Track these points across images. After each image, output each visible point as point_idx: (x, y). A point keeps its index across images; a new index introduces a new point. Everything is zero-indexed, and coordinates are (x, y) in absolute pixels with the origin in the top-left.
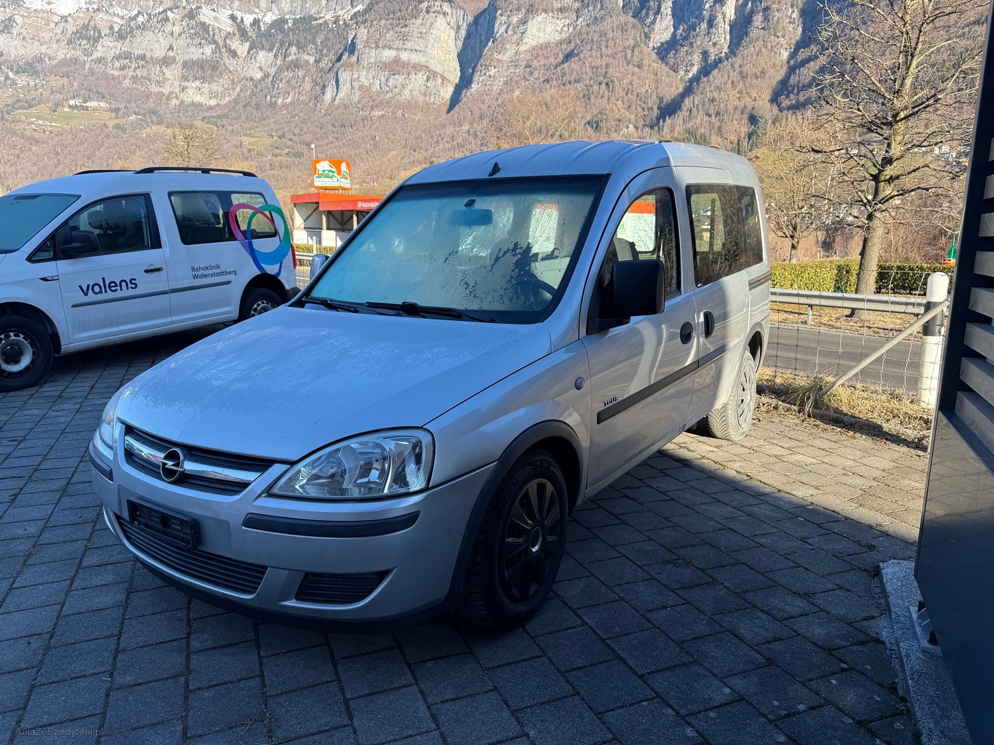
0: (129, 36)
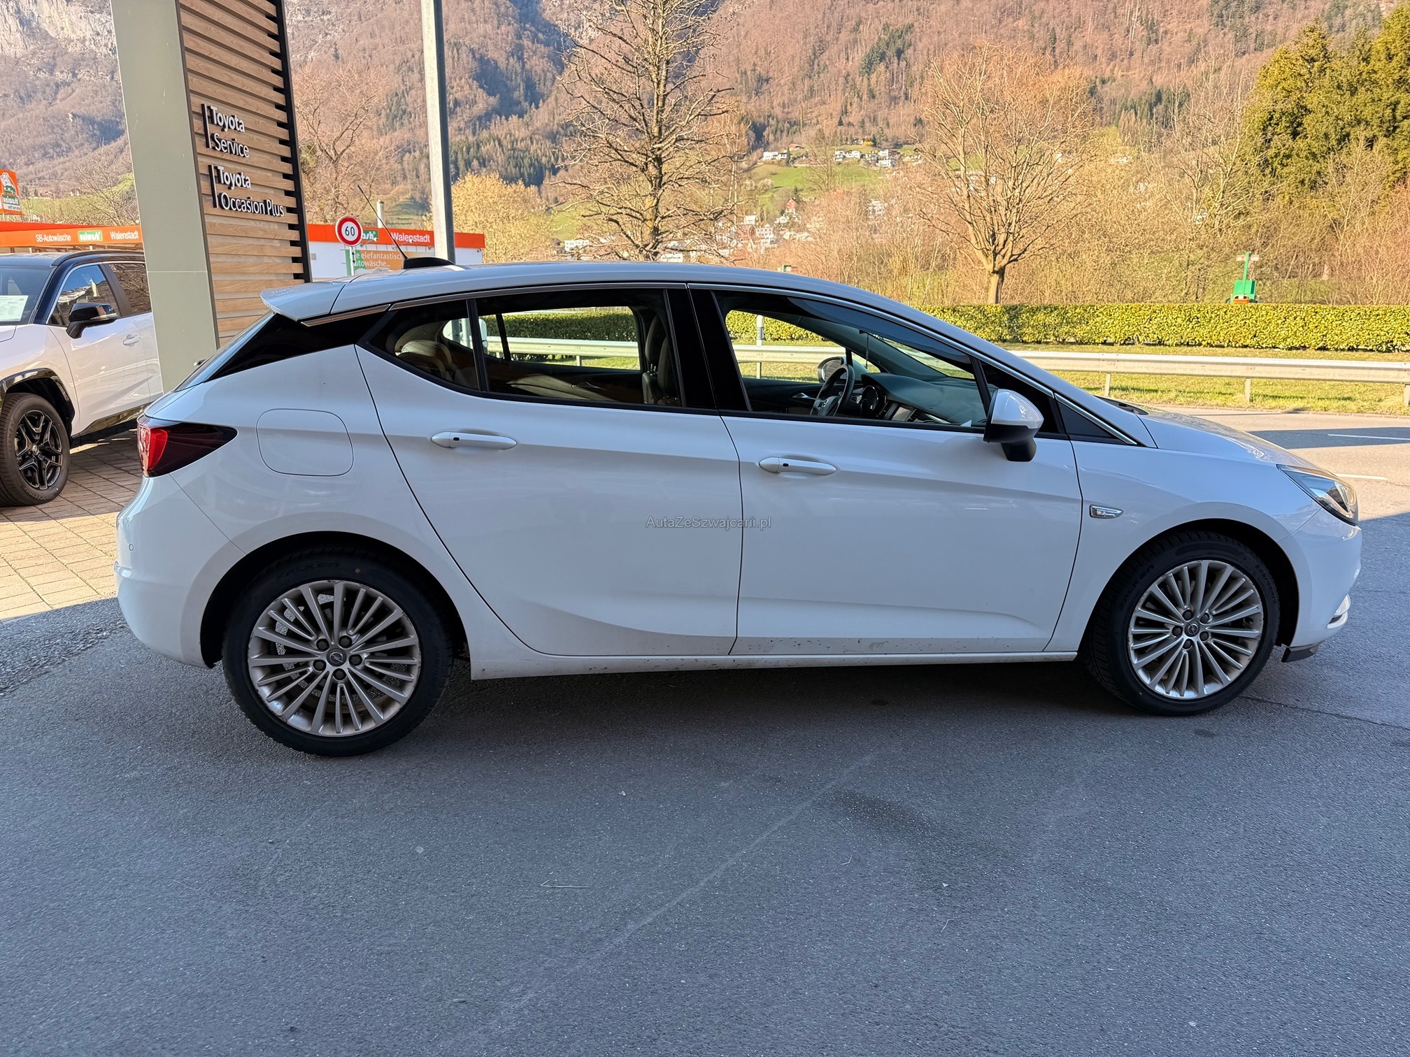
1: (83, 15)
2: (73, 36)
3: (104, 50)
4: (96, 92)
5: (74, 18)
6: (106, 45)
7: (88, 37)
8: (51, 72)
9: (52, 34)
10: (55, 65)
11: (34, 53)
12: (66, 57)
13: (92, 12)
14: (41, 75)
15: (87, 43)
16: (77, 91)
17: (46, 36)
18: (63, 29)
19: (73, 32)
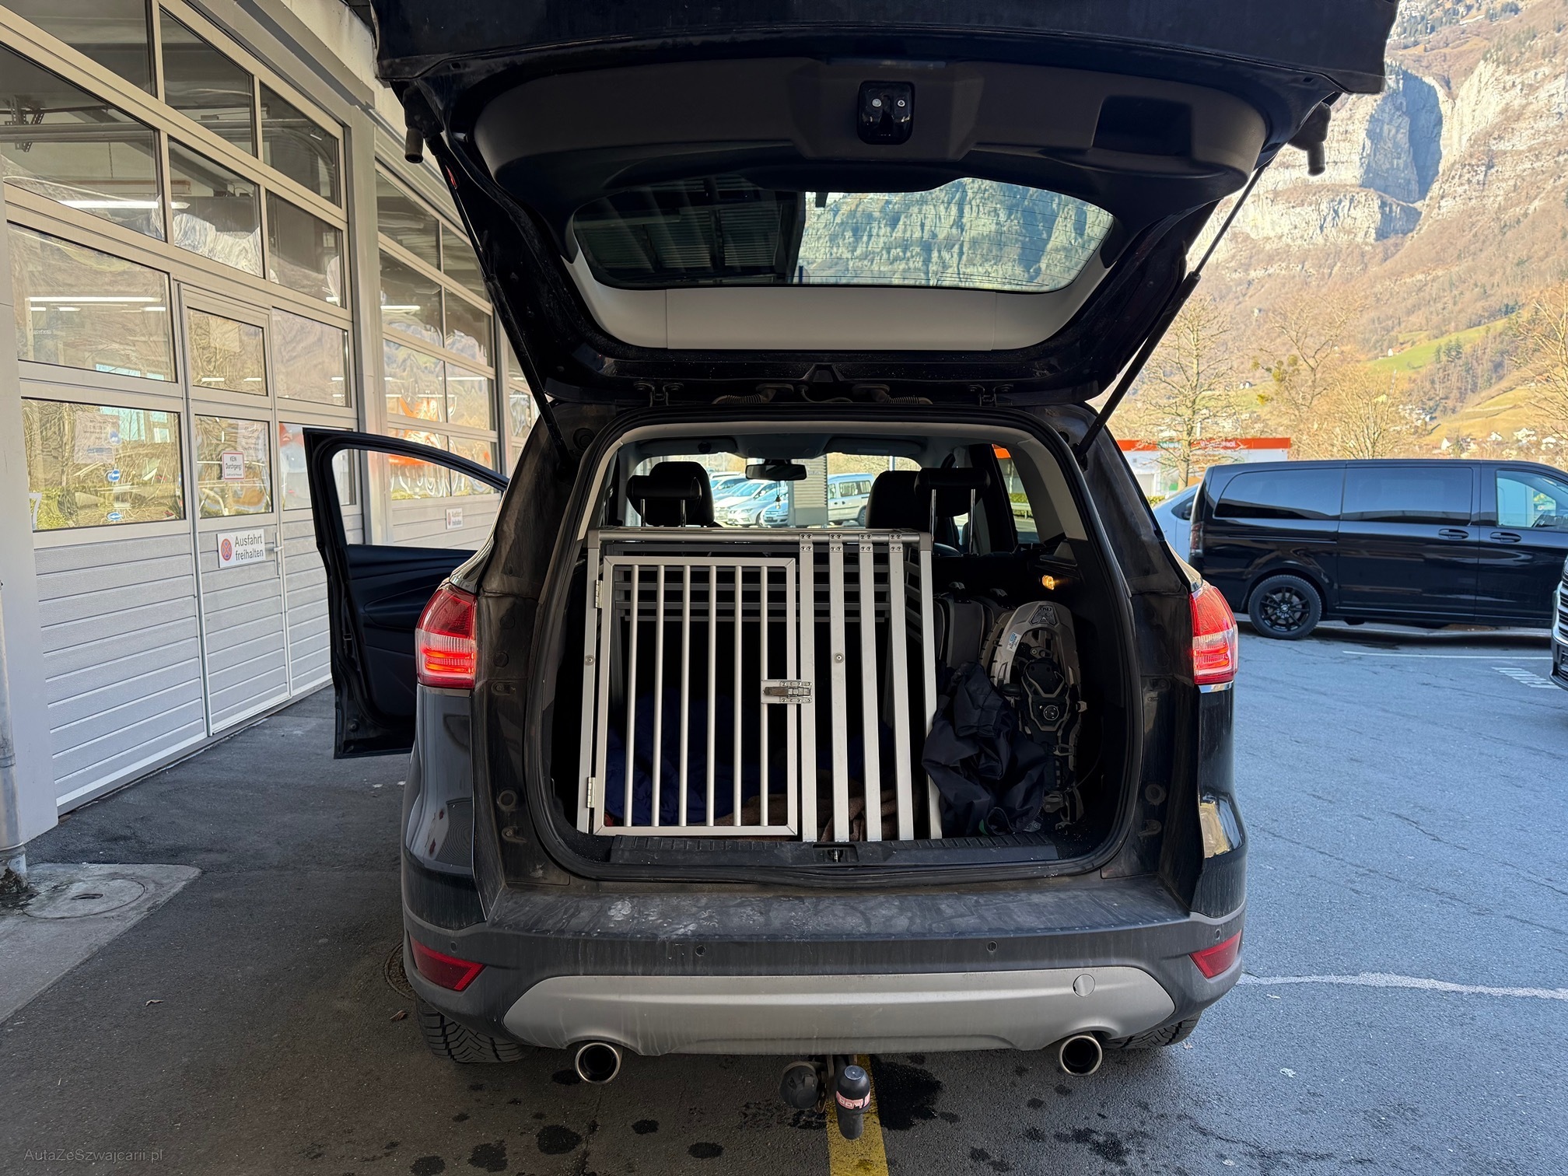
0: (903, 217)
1: (1284, 212)
2: (1272, 234)
3: (1299, 242)
4: (1284, 285)
5: (1276, 217)
6: (1302, 237)
7: (1286, 231)
8: (1246, 271)
9: (1253, 236)
10: (1249, 265)
11: (1233, 257)
12: (1261, 256)
13: (1293, 207)
14: (1236, 276)
15: (1284, 238)
16: (1267, 286)
17: (1247, 237)
18: (1263, 229)
19: (1273, 229)
